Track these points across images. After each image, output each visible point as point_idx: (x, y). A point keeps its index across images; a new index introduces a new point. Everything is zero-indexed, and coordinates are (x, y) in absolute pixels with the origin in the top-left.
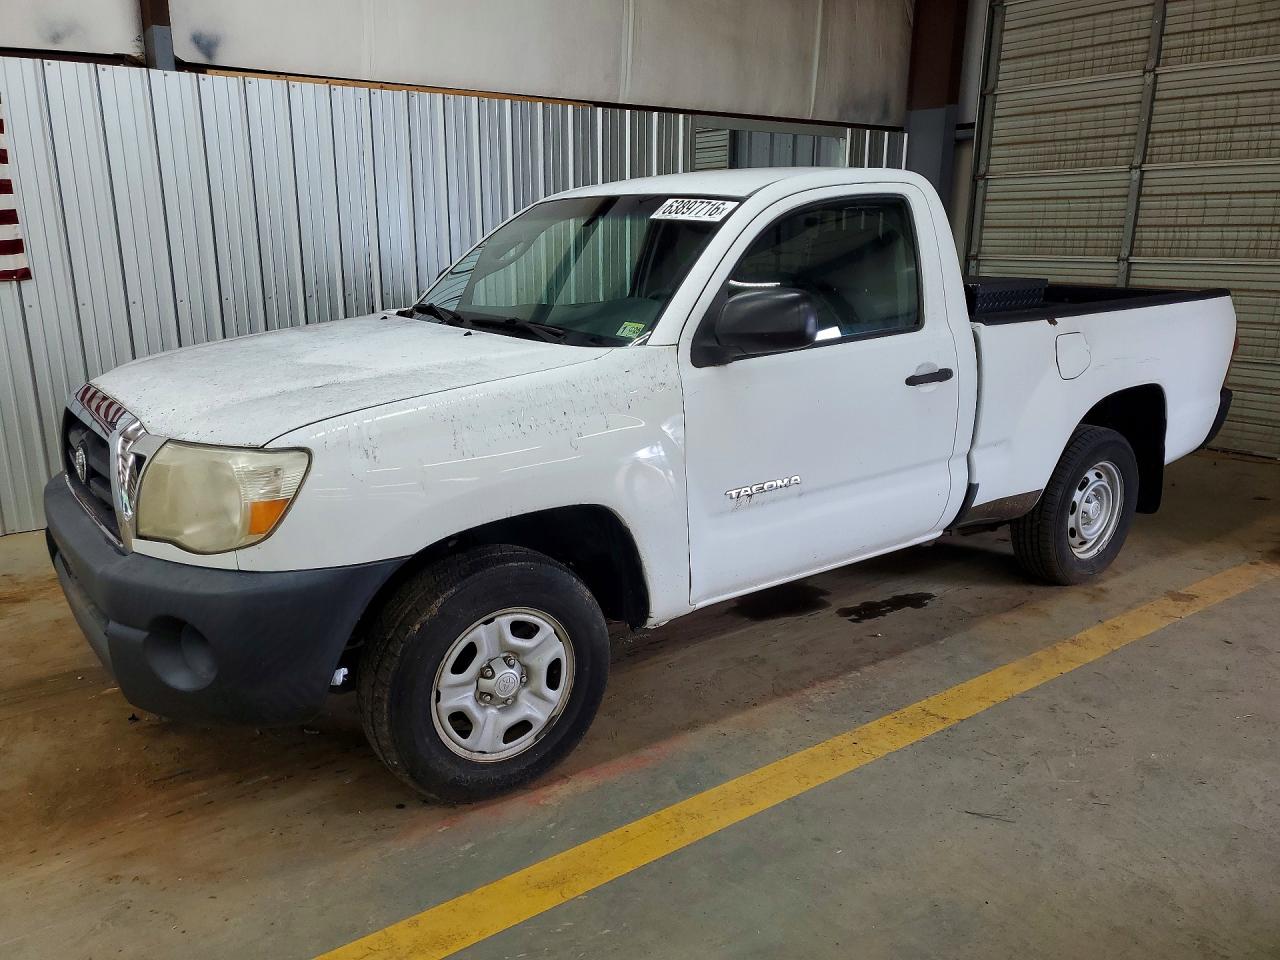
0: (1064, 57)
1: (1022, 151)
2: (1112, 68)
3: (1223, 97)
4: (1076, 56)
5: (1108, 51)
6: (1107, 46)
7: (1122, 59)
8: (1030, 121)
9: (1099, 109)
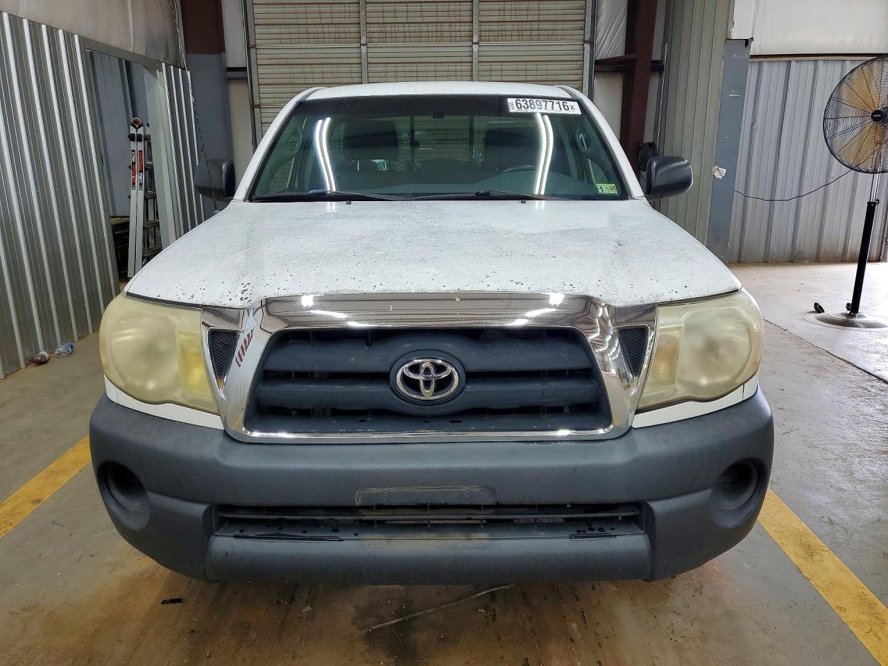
0: (303, 29)
1: (284, 90)
2: (337, 40)
3: (409, 65)
4: (311, 29)
5: (332, 29)
6: (331, 26)
7: (343, 35)
8: (286, 69)
9: (334, 66)
